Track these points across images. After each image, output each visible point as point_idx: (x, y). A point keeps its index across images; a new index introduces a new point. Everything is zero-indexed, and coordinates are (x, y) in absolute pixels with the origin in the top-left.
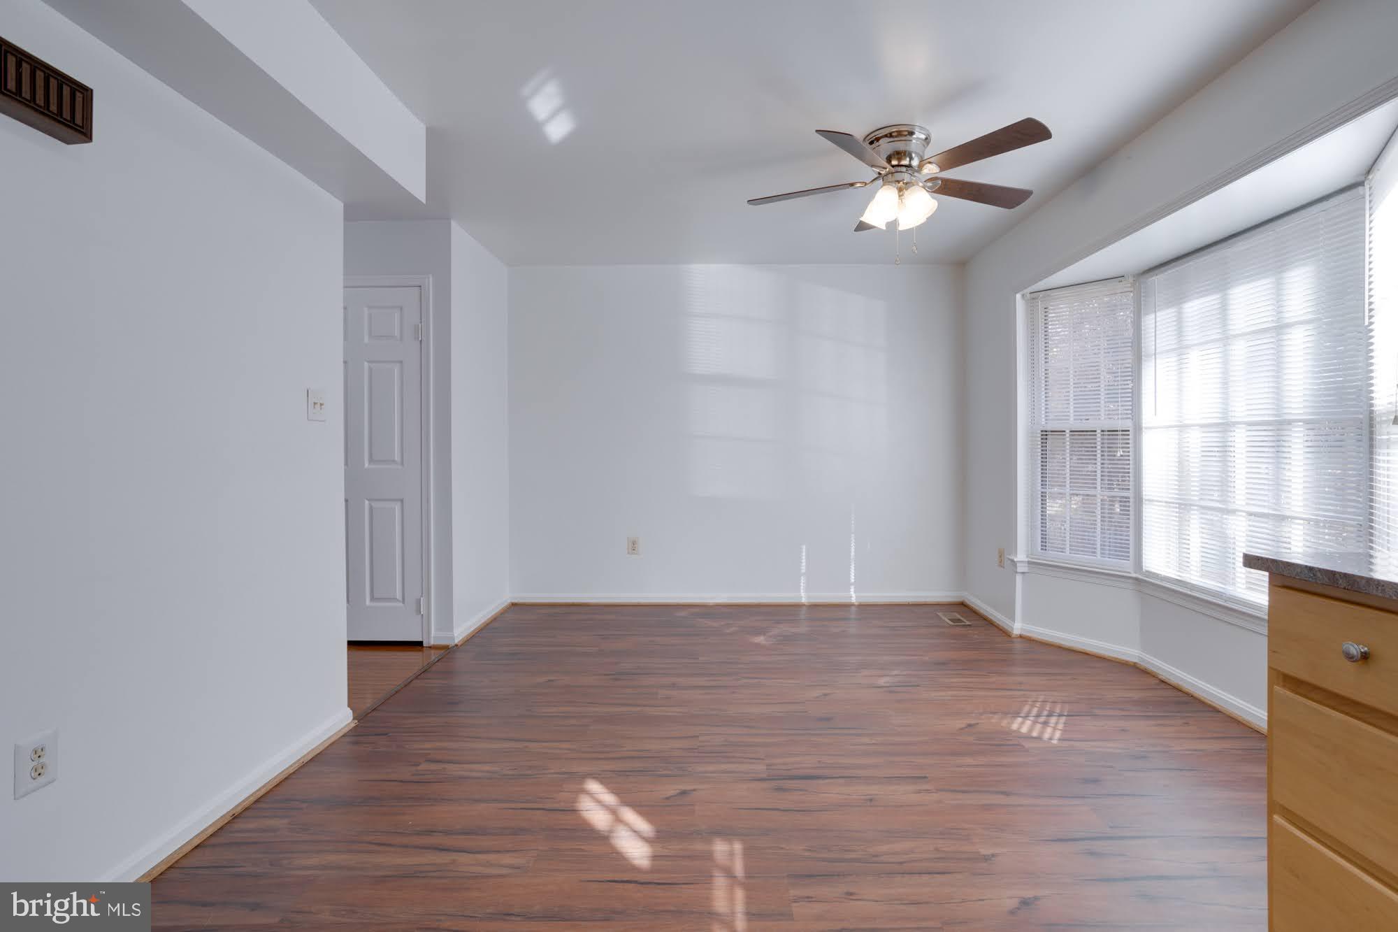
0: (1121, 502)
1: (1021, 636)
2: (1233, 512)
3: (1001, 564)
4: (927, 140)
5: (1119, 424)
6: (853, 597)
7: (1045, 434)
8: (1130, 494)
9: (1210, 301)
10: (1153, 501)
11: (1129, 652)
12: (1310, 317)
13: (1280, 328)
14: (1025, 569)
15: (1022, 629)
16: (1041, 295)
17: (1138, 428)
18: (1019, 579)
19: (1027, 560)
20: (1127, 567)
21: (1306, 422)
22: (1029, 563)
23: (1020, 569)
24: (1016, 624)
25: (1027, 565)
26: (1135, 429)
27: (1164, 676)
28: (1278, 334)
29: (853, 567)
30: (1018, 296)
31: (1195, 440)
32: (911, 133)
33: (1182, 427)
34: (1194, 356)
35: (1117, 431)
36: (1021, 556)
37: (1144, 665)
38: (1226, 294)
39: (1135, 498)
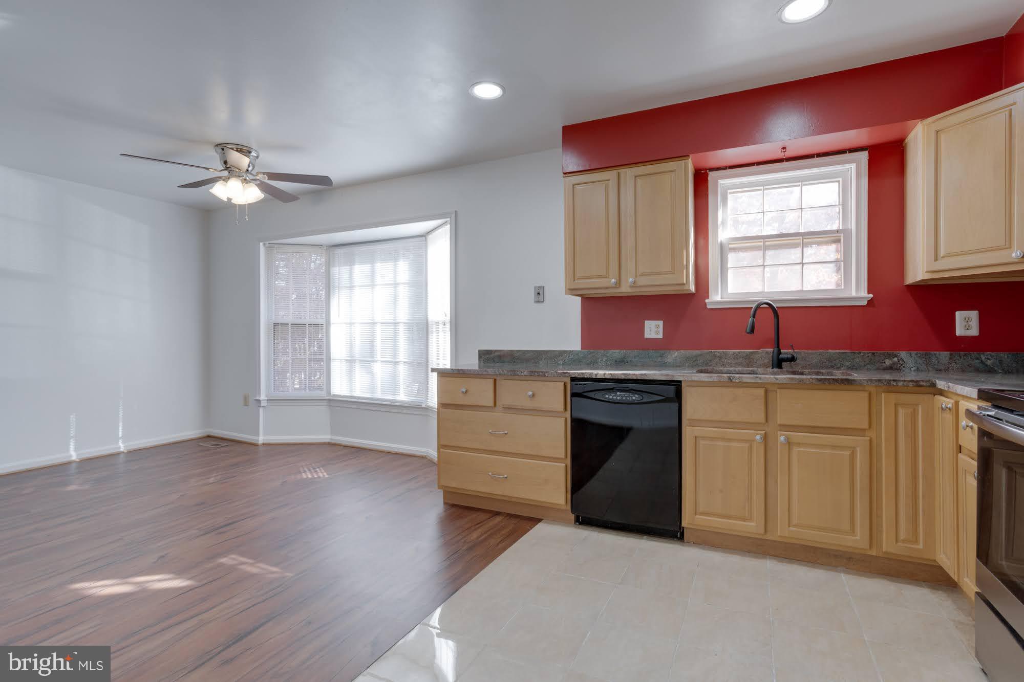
0: (314, 361)
1: (263, 444)
2: (376, 361)
3: (246, 403)
4: (257, 157)
5: (320, 321)
6: (122, 447)
7: (276, 325)
8: (324, 357)
9: (367, 267)
10: (335, 359)
11: (326, 437)
12: (407, 282)
13: (396, 285)
14: (266, 404)
15: (264, 440)
16: (276, 246)
17: (328, 323)
18: (261, 410)
19: (266, 398)
20: (323, 394)
21: (405, 323)
22: (268, 400)
23: (262, 405)
24: (260, 438)
25: (266, 401)
26: (326, 324)
27: (344, 443)
28: (395, 287)
29: (121, 424)
30: (261, 244)
31: (358, 330)
32: (250, 152)
33: (351, 324)
34: (357, 291)
35: (318, 324)
36: (263, 397)
37: (333, 442)
38: (373, 266)
39: (326, 359)
